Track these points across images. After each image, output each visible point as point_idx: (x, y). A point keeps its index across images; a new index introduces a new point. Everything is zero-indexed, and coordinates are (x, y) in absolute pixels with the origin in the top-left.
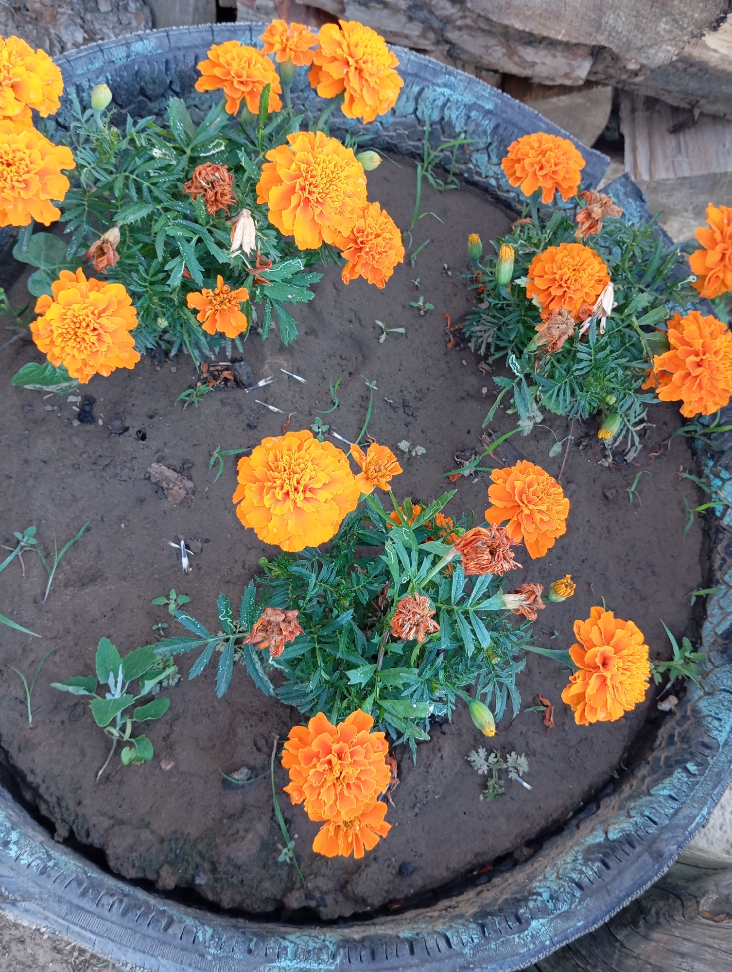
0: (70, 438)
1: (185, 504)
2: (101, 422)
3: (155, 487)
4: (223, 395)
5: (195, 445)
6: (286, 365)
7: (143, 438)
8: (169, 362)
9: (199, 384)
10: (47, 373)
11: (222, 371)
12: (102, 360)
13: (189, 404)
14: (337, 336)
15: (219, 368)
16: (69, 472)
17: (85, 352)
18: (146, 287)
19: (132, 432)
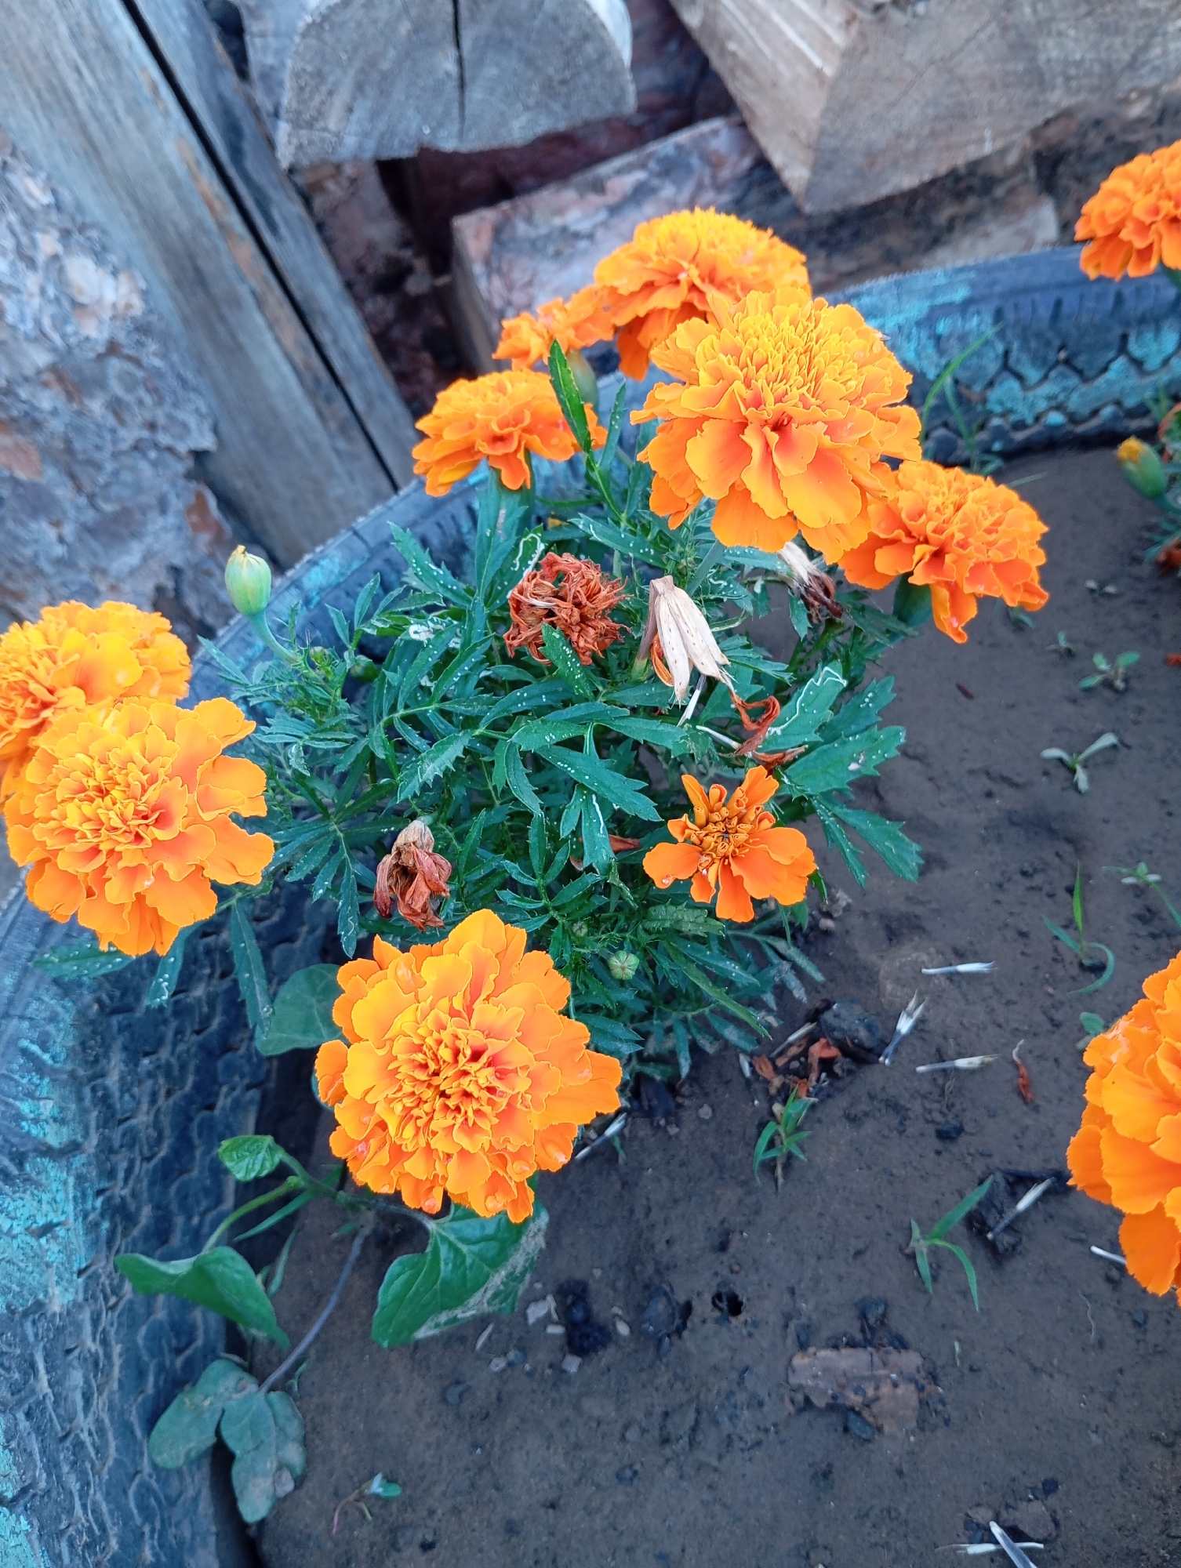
0: (577, 1408)
1: (934, 1419)
2: (623, 1329)
3: (834, 1418)
4: (841, 1102)
5: (858, 1253)
6: (925, 958)
7: (735, 1307)
8: (687, 1102)
9: (777, 1108)
10: (445, 1269)
11: (805, 1053)
12: (533, 1121)
13: (787, 1167)
14: (984, 839)
15: (794, 1051)
16: (620, 1498)
17: (485, 1125)
18: (544, 910)
19: (703, 1308)
